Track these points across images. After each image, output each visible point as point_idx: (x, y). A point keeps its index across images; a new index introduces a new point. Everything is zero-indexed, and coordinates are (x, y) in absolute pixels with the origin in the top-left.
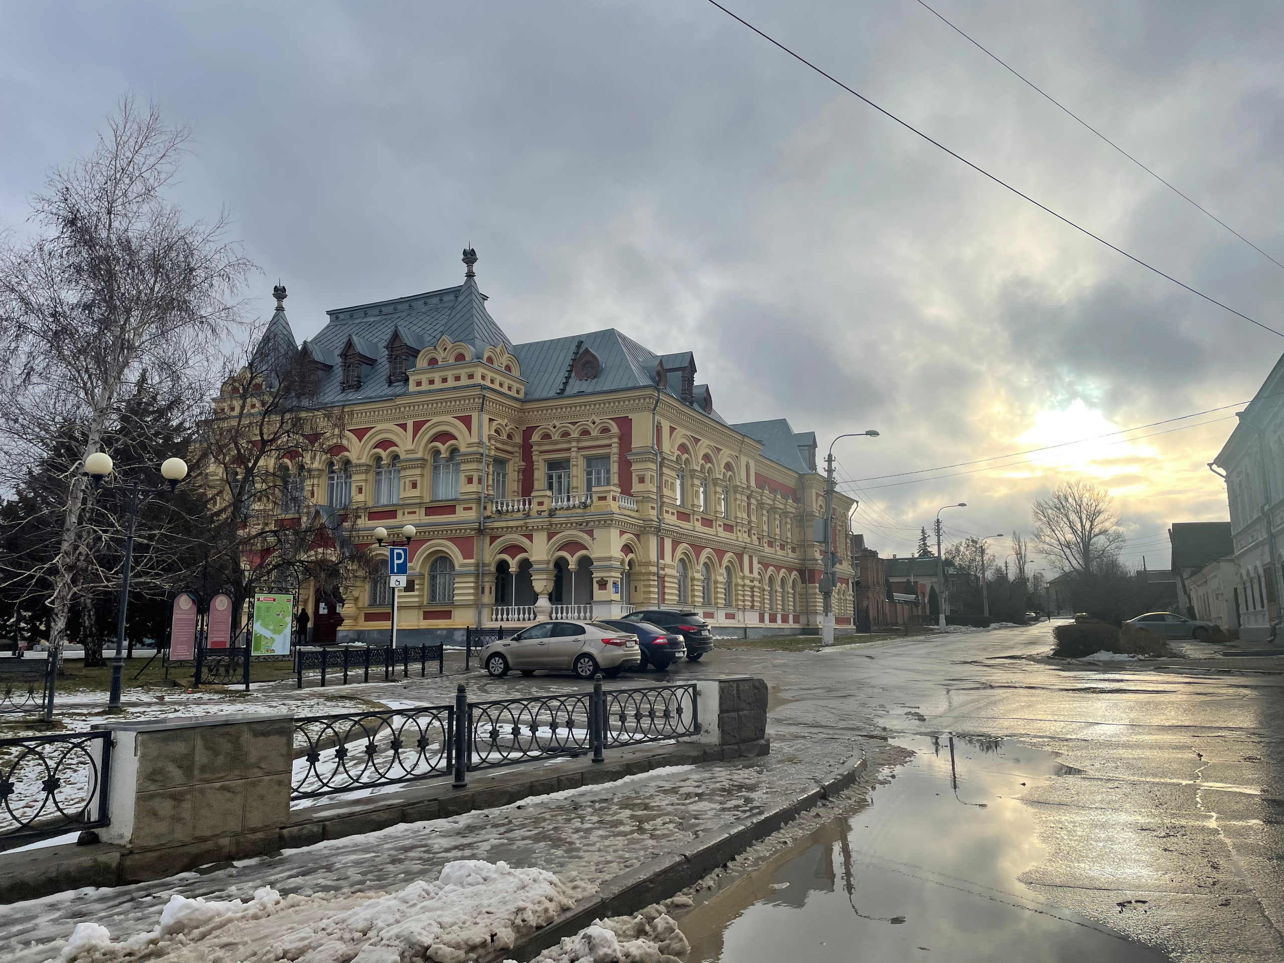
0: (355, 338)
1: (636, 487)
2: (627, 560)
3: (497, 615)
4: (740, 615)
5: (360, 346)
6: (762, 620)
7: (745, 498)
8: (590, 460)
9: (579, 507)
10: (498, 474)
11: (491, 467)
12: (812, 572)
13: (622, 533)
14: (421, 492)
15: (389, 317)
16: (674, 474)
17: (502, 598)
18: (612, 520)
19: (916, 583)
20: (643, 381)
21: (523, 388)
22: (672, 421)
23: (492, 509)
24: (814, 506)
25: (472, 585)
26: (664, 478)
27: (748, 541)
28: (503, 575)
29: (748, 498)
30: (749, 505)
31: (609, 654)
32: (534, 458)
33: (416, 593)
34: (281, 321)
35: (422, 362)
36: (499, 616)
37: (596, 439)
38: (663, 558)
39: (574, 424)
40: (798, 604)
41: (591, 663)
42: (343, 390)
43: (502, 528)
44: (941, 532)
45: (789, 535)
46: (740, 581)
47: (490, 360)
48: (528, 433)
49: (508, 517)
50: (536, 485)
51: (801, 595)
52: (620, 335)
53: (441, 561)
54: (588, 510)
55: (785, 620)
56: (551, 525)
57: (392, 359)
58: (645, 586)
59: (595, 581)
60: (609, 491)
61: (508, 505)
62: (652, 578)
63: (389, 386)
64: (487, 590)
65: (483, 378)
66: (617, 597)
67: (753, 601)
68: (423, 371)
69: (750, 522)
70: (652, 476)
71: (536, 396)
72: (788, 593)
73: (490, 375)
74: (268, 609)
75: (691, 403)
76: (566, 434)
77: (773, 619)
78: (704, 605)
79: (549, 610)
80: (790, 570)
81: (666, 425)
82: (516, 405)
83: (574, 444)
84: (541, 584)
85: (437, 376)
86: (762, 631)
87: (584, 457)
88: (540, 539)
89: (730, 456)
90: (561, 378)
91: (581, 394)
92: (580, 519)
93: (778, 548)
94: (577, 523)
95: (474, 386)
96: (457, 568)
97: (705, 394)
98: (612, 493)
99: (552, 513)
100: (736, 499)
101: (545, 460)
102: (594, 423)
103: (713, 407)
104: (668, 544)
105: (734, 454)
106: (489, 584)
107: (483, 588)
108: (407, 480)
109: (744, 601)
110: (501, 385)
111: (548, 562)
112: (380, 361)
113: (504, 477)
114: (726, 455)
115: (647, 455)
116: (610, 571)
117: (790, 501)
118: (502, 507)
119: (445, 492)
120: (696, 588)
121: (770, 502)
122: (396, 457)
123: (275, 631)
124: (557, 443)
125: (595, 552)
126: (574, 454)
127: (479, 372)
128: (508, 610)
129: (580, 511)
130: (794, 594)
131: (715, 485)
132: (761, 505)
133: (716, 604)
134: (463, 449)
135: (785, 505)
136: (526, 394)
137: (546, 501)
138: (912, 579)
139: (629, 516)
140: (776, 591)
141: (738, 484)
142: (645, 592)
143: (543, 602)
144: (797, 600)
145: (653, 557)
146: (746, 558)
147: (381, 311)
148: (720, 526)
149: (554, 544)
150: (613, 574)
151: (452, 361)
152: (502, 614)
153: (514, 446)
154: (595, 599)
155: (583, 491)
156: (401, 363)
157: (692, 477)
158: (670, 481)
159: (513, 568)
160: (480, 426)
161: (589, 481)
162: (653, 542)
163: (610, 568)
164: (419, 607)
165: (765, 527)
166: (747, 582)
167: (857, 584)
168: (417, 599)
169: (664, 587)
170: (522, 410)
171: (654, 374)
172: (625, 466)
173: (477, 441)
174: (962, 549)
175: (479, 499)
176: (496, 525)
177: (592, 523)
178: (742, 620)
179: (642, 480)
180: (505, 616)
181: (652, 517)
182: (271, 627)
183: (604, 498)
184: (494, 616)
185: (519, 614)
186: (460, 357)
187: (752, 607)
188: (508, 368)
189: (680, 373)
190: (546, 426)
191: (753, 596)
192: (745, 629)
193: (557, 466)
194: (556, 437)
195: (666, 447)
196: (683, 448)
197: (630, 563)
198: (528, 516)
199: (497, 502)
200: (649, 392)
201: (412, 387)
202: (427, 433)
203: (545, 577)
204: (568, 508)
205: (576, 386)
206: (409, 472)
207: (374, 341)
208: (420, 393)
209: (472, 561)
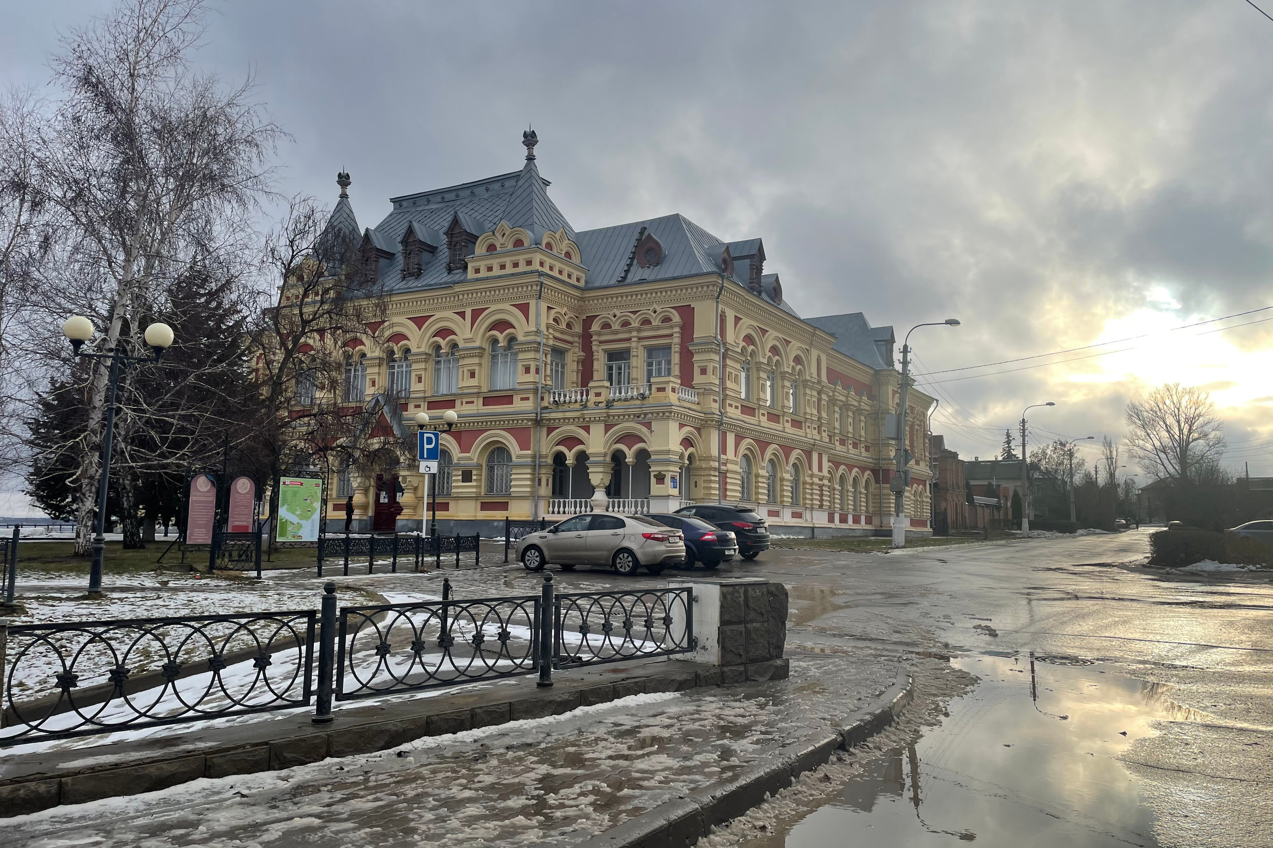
0: (415, 225)
1: (698, 378)
2: (687, 454)
3: (554, 507)
4: (807, 514)
5: (422, 233)
6: (831, 519)
7: (815, 393)
8: (651, 351)
9: (637, 399)
10: (557, 364)
11: (549, 356)
12: (887, 472)
13: (682, 426)
14: (479, 382)
15: (451, 204)
16: (738, 366)
17: (559, 490)
18: (670, 413)
19: (998, 486)
20: (707, 267)
21: (583, 276)
22: (737, 310)
23: (549, 399)
24: (890, 403)
25: (529, 476)
26: (728, 370)
27: (818, 438)
28: (562, 468)
29: (819, 393)
30: (819, 400)
31: (649, 550)
32: (594, 348)
33: (474, 484)
34: (345, 208)
35: (480, 249)
36: (556, 509)
37: (658, 328)
38: (725, 453)
39: (634, 313)
40: (871, 504)
41: (630, 559)
42: (404, 278)
43: (559, 419)
44: (1027, 432)
45: (863, 433)
46: (808, 480)
47: (549, 246)
48: (588, 322)
49: (566, 407)
50: (596, 376)
51: (875, 495)
52: (685, 220)
53: (498, 452)
54: (646, 402)
55: (856, 520)
56: (609, 416)
57: (451, 245)
58: (705, 481)
59: (652, 474)
60: (668, 382)
61: (565, 396)
62: (712, 473)
63: (449, 273)
64: (544, 482)
65: (542, 264)
66: (675, 492)
67: (821, 501)
68: (482, 258)
69: (820, 419)
70: (715, 368)
71: (597, 284)
72: (861, 493)
73: (548, 261)
74: (295, 494)
75: (760, 293)
76: (626, 324)
77: (843, 520)
78: (768, 503)
79: (606, 503)
80: (863, 469)
81: (730, 315)
82: (577, 293)
83: (634, 334)
84: (598, 477)
85: (495, 263)
86: (831, 530)
87: (645, 347)
88: (597, 430)
89: (800, 348)
90: (623, 266)
91: (642, 281)
92: (637, 411)
93: (850, 447)
94: (634, 415)
95: (532, 272)
96: (514, 459)
97: (775, 284)
98: (671, 384)
99: (609, 404)
100: (805, 394)
101: (605, 351)
102: (655, 312)
103: (785, 297)
104: (731, 439)
105: (804, 346)
106: (546, 476)
107: (540, 480)
108: (466, 369)
109: (812, 500)
110: (560, 272)
111: (605, 455)
112: (441, 248)
113: (563, 367)
114: (795, 348)
115: (708, 345)
116: (668, 465)
117: (864, 398)
118: (559, 398)
119: (504, 381)
120: (760, 484)
121: (843, 399)
122: (454, 346)
123: (302, 517)
124: (616, 332)
125: (653, 445)
126: (634, 345)
127: (537, 258)
128: (564, 503)
129: (638, 402)
130: (867, 495)
131: (783, 378)
132: (832, 401)
133: (782, 502)
134: (521, 338)
135: (859, 402)
136: (586, 282)
137: (604, 392)
138: (994, 482)
139: (689, 409)
140: (848, 491)
141: (808, 378)
142: (705, 488)
143: (600, 496)
144: (870, 500)
145: (715, 451)
146: (815, 456)
147: (443, 198)
148: (787, 421)
149: (612, 436)
150: (671, 468)
151: (510, 246)
152: (559, 507)
153: (573, 336)
154: (652, 494)
155: (643, 381)
156: (460, 250)
157: (758, 370)
158: (734, 373)
159: (570, 460)
160: (538, 315)
161: (650, 374)
162: (714, 437)
163: (668, 462)
164: (476, 498)
165: (837, 425)
166: (816, 480)
167: (935, 487)
168: (474, 490)
169: (726, 483)
170: (582, 299)
171: (720, 261)
172: (687, 357)
173: (534, 329)
174: (1049, 452)
175: (537, 389)
176: (553, 415)
177: (650, 415)
178: (809, 520)
179: (704, 371)
180: (562, 509)
181: (713, 411)
182: (298, 513)
183: (663, 389)
184: (551, 509)
185: (575, 507)
186: (519, 243)
187: (821, 506)
188: (568, 255)
189: (748, 261)
190: (605, 315)
191: (821, 495)
192: (813, 528)
193: (618, 356)
194: (616, 326)
195: (730, 337)
196: (749, 339)
197: (690, 457)
198: (585, 407)
199: (554, 393)
200: (713, 279)
201: (471, 274)
202: (485, 321)
203: (601, 470)
204: (626, 400)
205: (637, 274)
206: (467, 361)
207: (436, 228)
208: (477, 280)
209: (529, 452)
